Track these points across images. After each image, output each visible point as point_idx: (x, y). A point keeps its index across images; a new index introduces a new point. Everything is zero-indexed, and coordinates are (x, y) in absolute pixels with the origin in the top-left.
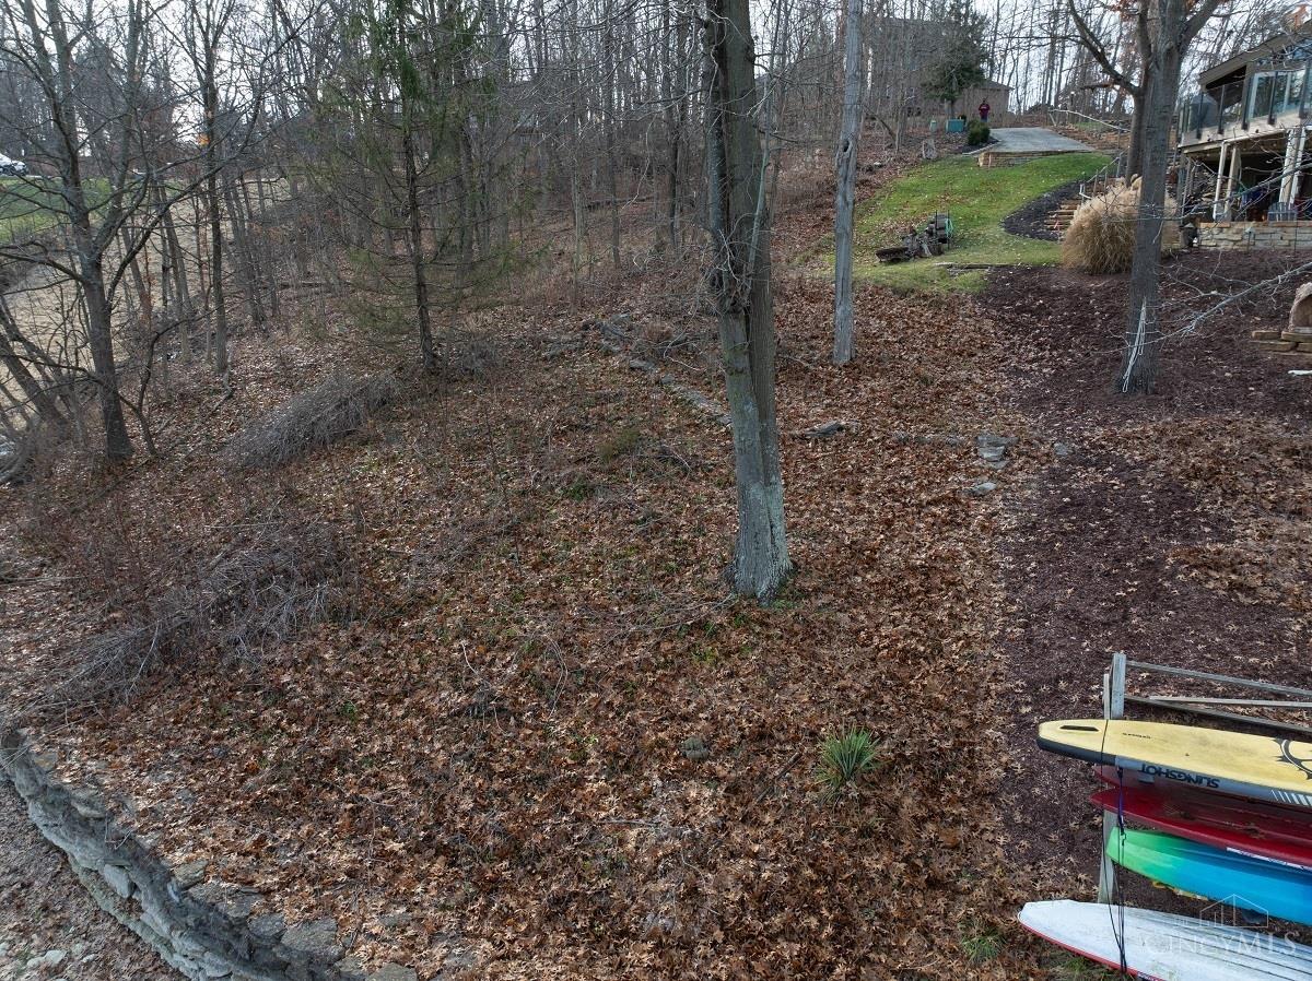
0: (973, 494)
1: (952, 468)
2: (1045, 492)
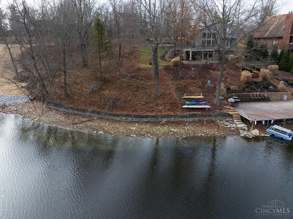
0: (171, 88)
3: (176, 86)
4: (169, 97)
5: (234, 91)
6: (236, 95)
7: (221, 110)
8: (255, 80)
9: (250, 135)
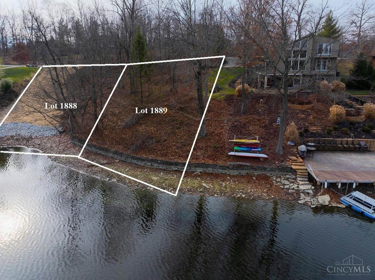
0: (224, 126)
1: (222, 123)
2: (232, 125)
3: (233, 123)
4: (217, 138)
5: (314, 135)
6: (314, 140)
7: (282, 161)
8: (352, 119)
9: (313, 203)
